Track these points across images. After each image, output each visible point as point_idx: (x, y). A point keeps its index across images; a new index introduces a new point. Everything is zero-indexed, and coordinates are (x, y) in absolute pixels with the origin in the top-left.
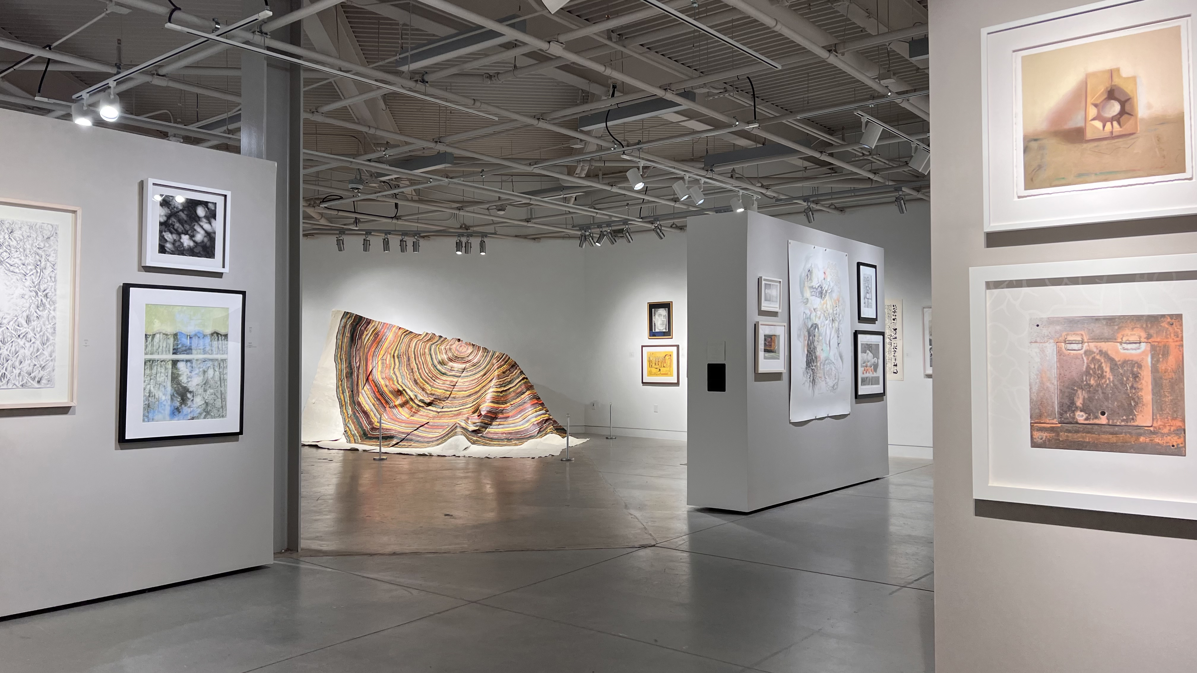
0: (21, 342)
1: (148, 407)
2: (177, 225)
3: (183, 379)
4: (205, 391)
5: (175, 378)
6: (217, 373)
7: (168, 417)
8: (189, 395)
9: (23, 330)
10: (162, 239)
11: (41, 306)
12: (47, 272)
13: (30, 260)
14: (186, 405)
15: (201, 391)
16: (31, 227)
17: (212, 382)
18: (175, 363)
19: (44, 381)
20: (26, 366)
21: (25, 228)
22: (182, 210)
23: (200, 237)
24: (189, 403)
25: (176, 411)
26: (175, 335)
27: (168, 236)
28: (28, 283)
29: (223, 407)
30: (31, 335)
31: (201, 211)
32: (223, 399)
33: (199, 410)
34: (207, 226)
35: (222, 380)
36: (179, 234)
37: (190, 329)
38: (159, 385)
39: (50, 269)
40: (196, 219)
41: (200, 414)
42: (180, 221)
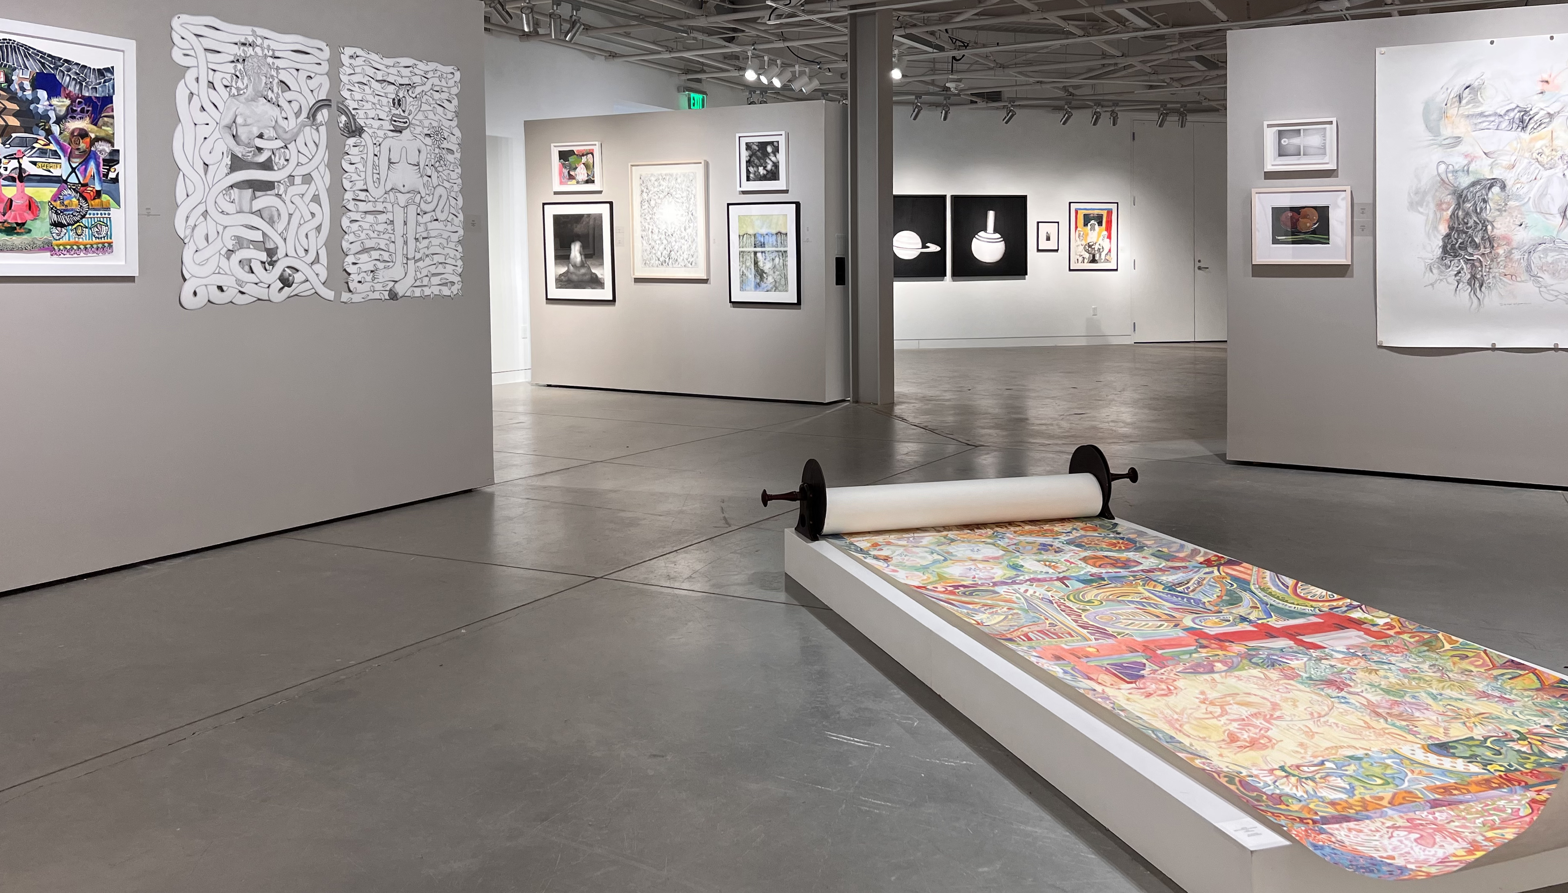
0: (683, 241)
1: (742, 282)
2: (756, 161)
3: (761, 264)
4: (774, 273)
5: (756, 263)
6: (781, 261)
7: (753, 289)
8: (764, 275)
9: (683, 235)
10: (748, 172)
11: (690, 221)
12: (692, 200)
13: (685, 194)
14: (763, 281)
15: (771, 272)
16: (684, 176)
17: (778, 266)
18: (755, 253)
19: (693, 264)
20: (686, 256)
21: (682, 176)
22: (758, 151)
23: (769, 167)
24: (765, 280)
25: (758, 286)
26: (755, 235)
27: (751, 169)
28: (684, 208)
29: (786, 284)
30: (686, 238)
31: (769, 149)
32: (786, 279)
33: (771, 286)
34: (773, 159)
35: (785, 266)
36: (758, 167)
37: (764, 231)
38: (747, 268)
39: (693, 198)
40: (766, 155)
41: (772, 288)
42: (758, 158)
